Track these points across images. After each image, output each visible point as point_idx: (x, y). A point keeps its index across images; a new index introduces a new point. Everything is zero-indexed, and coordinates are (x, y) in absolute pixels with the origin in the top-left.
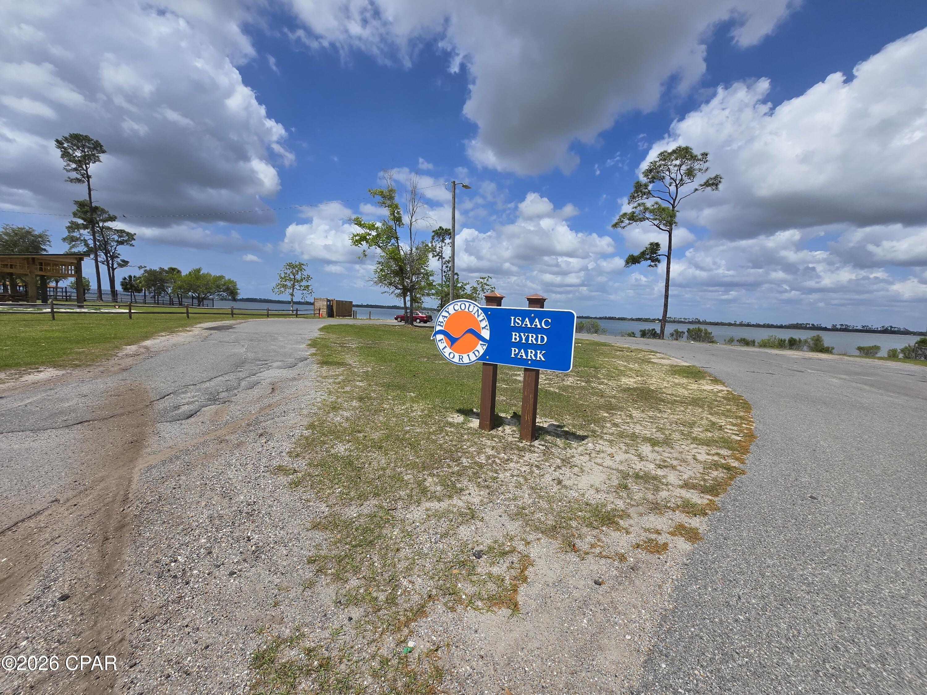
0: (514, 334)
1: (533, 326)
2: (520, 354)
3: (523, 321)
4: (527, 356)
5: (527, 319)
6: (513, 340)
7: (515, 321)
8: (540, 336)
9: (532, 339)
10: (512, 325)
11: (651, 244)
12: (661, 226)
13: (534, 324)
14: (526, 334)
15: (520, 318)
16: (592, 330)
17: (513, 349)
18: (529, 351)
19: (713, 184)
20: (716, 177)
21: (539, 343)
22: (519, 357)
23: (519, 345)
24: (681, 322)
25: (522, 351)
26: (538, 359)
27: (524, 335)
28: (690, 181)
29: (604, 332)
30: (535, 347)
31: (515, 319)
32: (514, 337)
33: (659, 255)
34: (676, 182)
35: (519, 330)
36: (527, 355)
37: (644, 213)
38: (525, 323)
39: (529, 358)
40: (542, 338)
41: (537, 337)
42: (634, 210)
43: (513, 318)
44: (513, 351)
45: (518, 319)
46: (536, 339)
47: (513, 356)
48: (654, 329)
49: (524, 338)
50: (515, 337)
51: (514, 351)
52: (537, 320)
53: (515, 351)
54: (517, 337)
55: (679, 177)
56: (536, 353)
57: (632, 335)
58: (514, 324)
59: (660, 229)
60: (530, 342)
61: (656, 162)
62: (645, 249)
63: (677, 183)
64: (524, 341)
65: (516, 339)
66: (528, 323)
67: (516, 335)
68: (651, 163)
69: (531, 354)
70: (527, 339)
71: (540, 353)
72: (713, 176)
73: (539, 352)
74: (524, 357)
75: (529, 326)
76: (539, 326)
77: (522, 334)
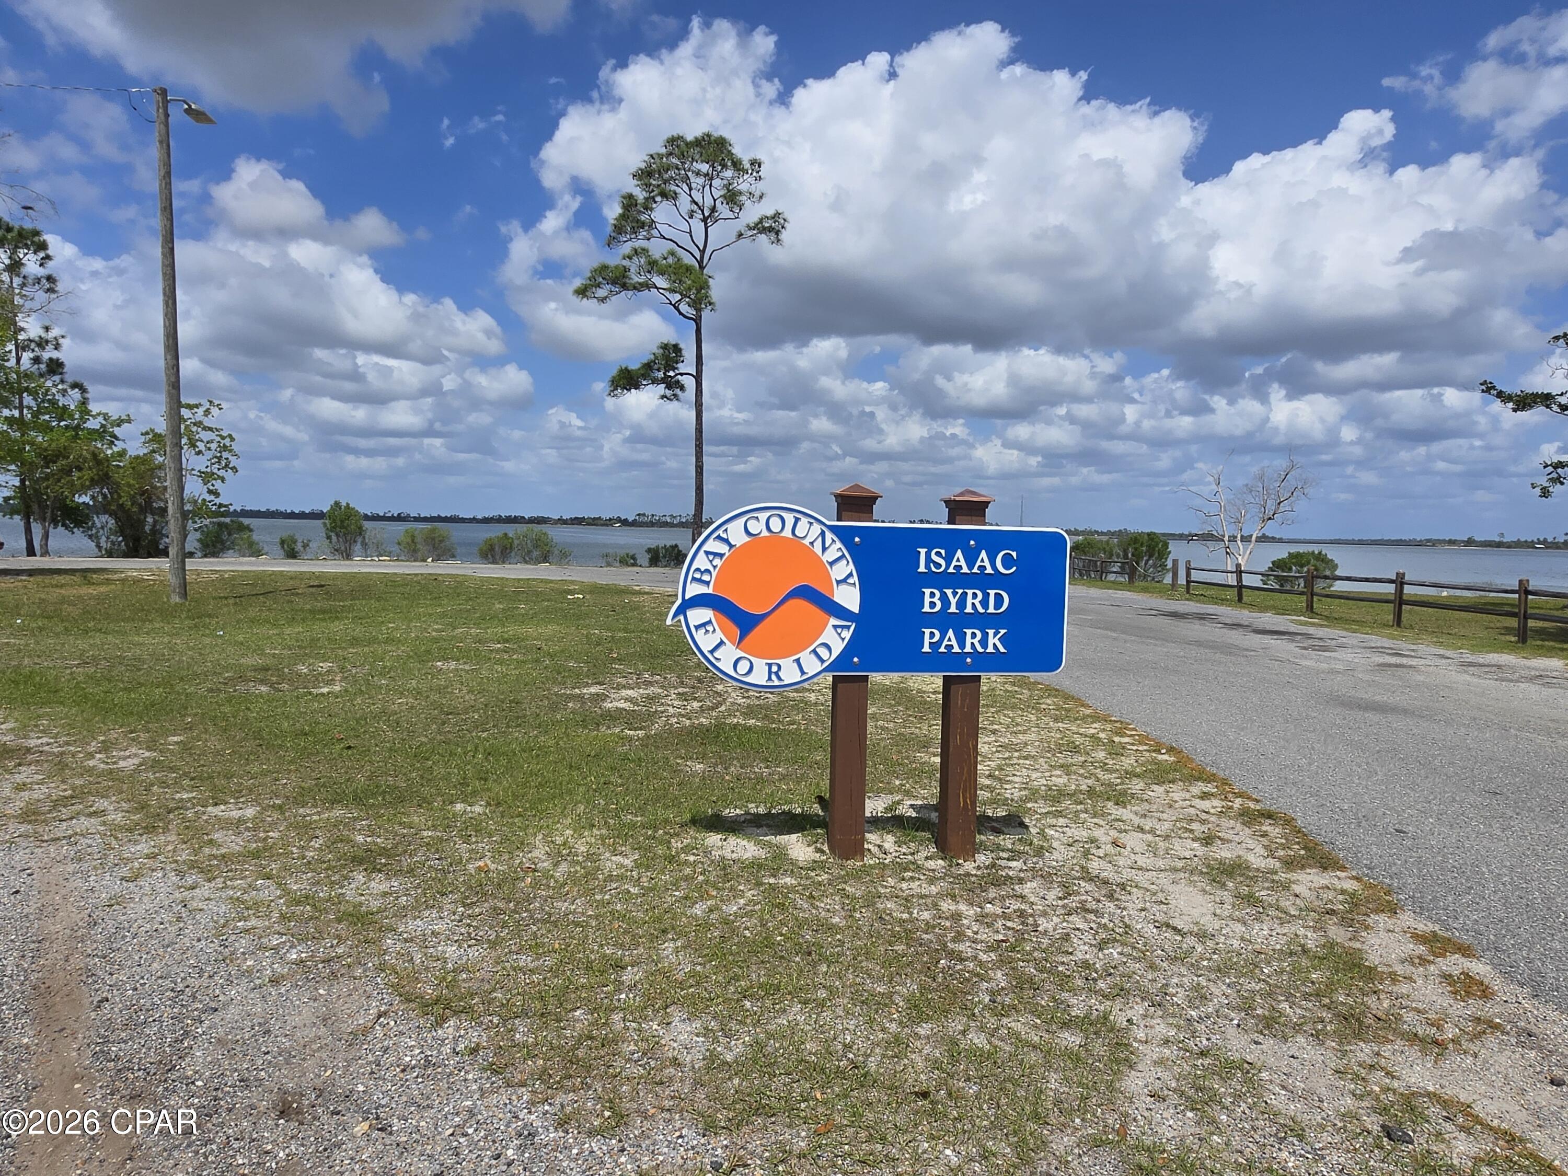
0: (927, 591)
1: (975, 570)
2: (945, 642)
3: (949, 560)
4: (962, 645)
5: (959, 554)
6: (927, 609)
7: (929, 560)
8: (992, 593)
9: (974, 600)
10: (922, 569)
11: (665, 347)
12: (684, 308)
13: (978, 563)
14: (960, 591)
15: (943, 552)
16: (536, 553)
17: (927, 632)
18: (969, 632)
19: (770, 229)
20: (776, 216)
21: (991, 610)
22: (942, 649)
23: (943, 621)
24: (666, 524)
25: (951, 633)
26: (990, 649)
27: (955, 594)
28: (731, 215)
29: (564, 556)
30: (982, 621)
31: (928, 555)
32: (927, 599)
33: (682, 374)
34: (703, 211)
35: (941, 581)
36: (962, 643)
37: (649, 272)
38: (954, 563)
39: (968, 649)
40: (999, 599)
41: (986, 596)
42: (626, 263)
43: (923, 551)
44: (927, 636)
45: (938, 554)
46: (985, 603)
47: (926, 649)
48: (676, 546)
49: (953, 601)
50: (931, 600)
51: (929, 636)
52: (983, 554)
53: (932, 635)
54: (936, 600)
55: (709, 202)
56: (985, 636)
57: (629, 560)
58: (927, 566)
59: (681, 313)
60: (969, 609)
61: (661, 156)
62: (652, 357)
63: (707, 214)
64: (953, 609)
65: (933, 605)
66: (963, 563)
67: (932, 595)
68: (652, 156)
69: (972, 639)
70: (962, 603)
71: (995, 635)
72: (770, 213)
73: (991, 632)
74: (956, 649)
75: (965, 570)
76: (989, 570)
77: (949, 592)
